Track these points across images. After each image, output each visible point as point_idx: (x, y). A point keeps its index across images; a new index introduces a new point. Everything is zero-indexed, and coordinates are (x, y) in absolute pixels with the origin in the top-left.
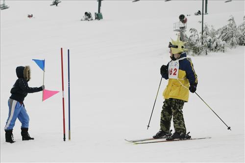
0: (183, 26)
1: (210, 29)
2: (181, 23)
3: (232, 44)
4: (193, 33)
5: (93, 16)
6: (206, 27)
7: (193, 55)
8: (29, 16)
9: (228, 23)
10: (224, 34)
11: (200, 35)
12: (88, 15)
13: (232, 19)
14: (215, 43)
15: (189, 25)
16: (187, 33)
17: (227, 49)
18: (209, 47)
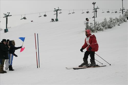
0: (87, 22)
1: (97, 23)
2: (87, 21)
3: (106, 28)
4: (91, 25)
5: (55, 20)
6: (96, 22)
7: (92, 33)
8: (32, 21)
9: (104, 20)
10: (103, 24)
11: (94, 25)
12: (53, 20)
13: (105, 19)
14: (99, 28)
15: (89, 22)
16: (89, 25)
17: (104, 30)
18: (97, 29)
